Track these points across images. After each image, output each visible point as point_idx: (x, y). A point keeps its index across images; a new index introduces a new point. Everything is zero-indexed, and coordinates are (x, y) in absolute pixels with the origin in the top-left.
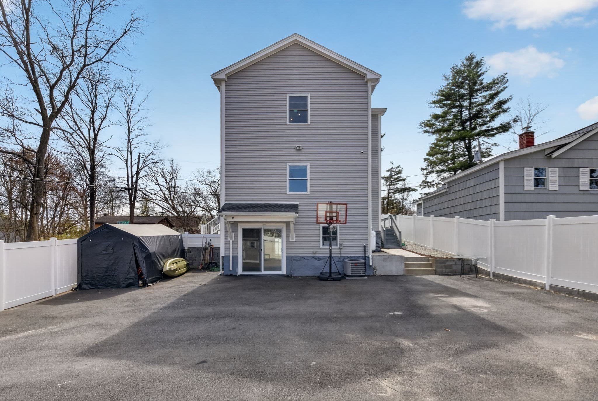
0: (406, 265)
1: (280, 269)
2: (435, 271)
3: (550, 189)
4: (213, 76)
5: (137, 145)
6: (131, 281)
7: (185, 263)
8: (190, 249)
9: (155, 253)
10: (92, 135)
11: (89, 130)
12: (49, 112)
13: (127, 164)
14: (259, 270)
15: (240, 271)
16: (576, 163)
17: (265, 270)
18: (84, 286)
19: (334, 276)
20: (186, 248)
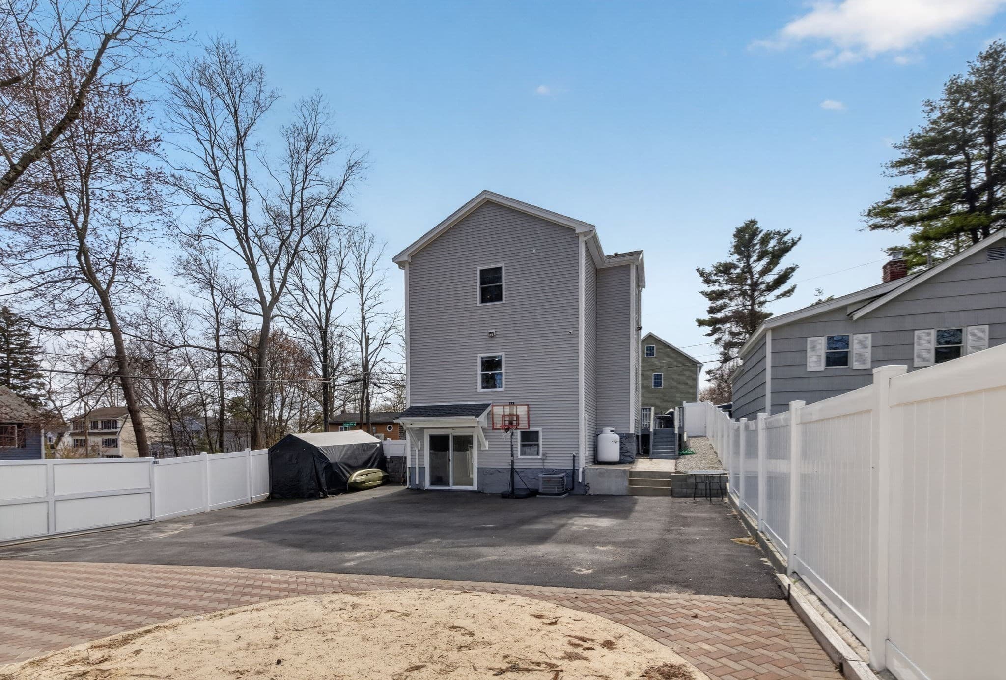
0: (631, 482)
1: (471, 484)
2: (671, 491)
3: (855, 368)
4: (394, 260)
5: (372, 319)
6: (313, 492)
7: (381, 474)
8: (392, 458)
9: (336, 463)
10: (323, 310)
11: (319, 305)
12: (268, 298)
13: (361, 345)
14: (448, 485)
15: (427, 485)
16: (908, 324)
17: (455, 484)
18: (276, 496)
19: (516, 493)
20: (388, 457)
